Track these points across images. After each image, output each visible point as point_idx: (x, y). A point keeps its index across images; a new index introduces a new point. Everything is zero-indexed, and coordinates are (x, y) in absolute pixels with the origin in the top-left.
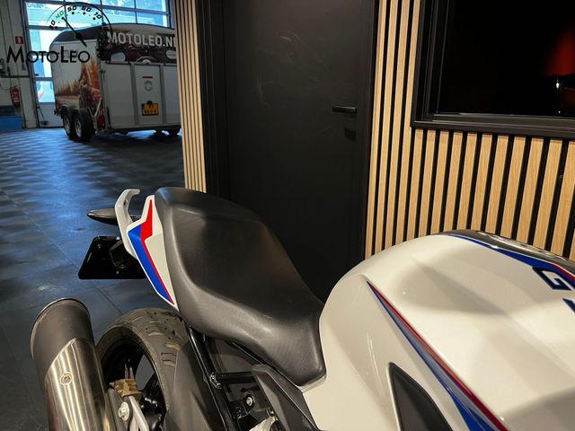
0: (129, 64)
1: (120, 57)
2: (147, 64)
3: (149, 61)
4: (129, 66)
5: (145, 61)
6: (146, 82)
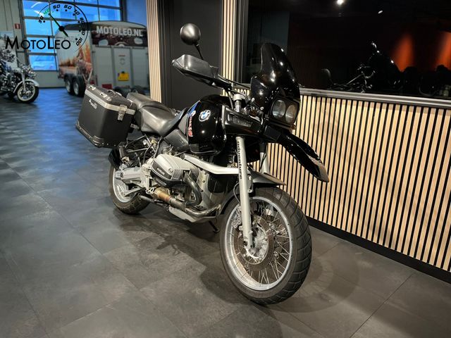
0: (110, 47)
1: (105, 42)
3: (123, 45)
5: (120, 45)
6: (121, 59)
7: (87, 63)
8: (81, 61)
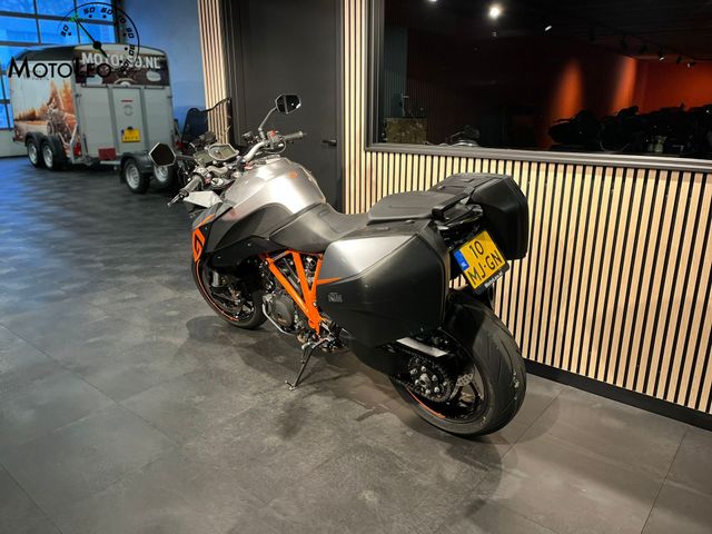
0: (107, 87)
3: (128, 84)
4: (106, 90)
5: (122, 84)
6: (126, 107)
7: (66, 114)
8: (56, 111)
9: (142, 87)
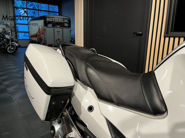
0: (53, 27)
1: (50, 25)
2: (59, 28)
3: (59, 27)
4: (53, 28)
5: (58, 27)
6: (58, 33)
9: (63, 28)
